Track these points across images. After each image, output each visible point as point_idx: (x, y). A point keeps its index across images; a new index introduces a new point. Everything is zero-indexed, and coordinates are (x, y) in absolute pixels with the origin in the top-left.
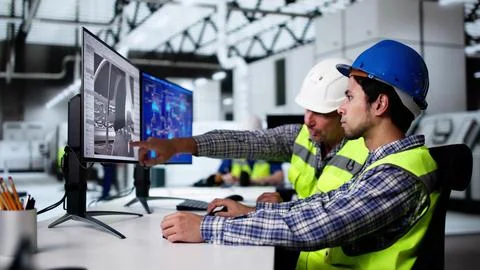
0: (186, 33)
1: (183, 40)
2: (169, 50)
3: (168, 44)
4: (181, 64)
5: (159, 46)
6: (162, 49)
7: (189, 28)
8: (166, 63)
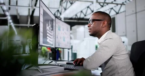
0: (82, 12)
1: (81, 14)
2: (77, 17)
3: (76, 15)
4: (80, 21)
5: (73, 16)
6: (74, 17)
7: (82, 10)
8: (76, 21)
